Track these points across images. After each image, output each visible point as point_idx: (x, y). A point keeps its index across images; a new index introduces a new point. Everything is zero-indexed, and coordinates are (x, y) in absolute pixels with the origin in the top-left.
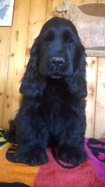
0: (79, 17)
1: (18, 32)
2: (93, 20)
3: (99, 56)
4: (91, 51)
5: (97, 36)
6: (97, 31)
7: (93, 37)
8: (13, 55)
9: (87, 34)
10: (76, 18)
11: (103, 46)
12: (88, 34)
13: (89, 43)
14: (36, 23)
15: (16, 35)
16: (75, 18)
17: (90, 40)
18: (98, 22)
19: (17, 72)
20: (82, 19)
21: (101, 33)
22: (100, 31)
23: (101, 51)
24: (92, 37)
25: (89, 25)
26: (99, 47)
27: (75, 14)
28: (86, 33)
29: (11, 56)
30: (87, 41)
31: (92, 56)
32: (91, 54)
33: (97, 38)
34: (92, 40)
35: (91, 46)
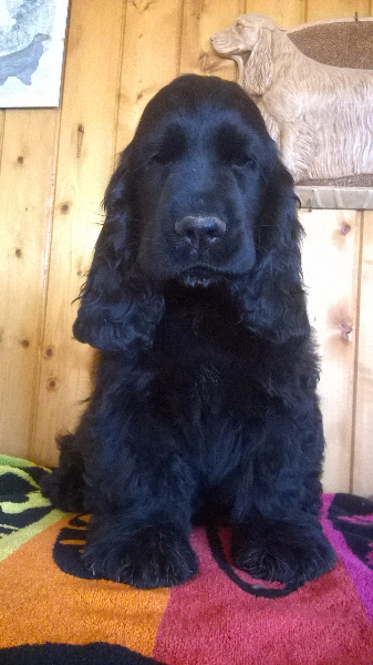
0: (294, 71)
1: (80, 129)
2: (343, 81)
3: (365, 206)
4: (338, 190)
5: (357, 139)
6: (358, 119)
7: (342, 138)
8: (65, 208)
9: (322, 129)
10: (282, 74)
12: (326, 131)
13: (329, 162)
14: (145, 96)
15: (76, 137)
16: (279, 74)
17: (332, 153)
18: (359, 89)
23: (371, 191)
24: (338, 142)
25: (330, 101)
27: (280, 62)
28: (318, 126)
29: (58, 211)
30: (322, 155)
31: (341, 205)
32: (335, 199)
33: (357, 143)
34: (339, 151)
35: (336, 173)
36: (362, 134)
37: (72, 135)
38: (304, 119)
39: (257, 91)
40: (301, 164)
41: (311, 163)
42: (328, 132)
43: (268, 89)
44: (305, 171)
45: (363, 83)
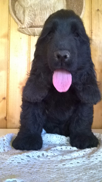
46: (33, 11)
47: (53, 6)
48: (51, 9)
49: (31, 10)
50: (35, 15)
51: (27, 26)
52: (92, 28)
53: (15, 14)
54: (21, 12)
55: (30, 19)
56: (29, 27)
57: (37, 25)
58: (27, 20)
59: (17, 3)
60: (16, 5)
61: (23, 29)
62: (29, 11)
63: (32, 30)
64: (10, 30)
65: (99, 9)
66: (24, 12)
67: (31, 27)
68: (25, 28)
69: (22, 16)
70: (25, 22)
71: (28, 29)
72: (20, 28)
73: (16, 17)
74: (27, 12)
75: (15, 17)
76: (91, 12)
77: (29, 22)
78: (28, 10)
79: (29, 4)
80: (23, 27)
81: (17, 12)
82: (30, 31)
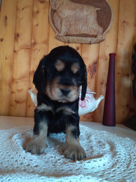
0: (65, 4)
1: (6, 18)
2: (78, 7)
3: (82, 43)
4: (76, 38)
5: (81, 24)
6: (81, 18)
7: (77, 23)
8: (2, 40)
9: (72, 21)
10: (62, 4)
11: (86, 33)
12: (73, 21)
13: (74, 30)
14: (24, 9)
16: (61, 4)
17: (74, 27)
19: (6, 56)
20: (67, 6)
21: (85, 20)
22: (83, 18)
23: (84, 38)
24: (76, 24)
25: (74, 12)
26: (83, 34)
27: (61, 1)
28: (71, 20)
30: (72, 28)
31: (76, 42)
32: (75, 40)
33: (81, 25)
34: (76, 27)
35: (75, 33)
36: (82, 22)
37: (4, 19)
38: (67, 18)
39: (55, 9)
40: (66, 30)
41: (69, 30)
42: (73, 22)
43: (58, 9)
44: (67, 32)
45: (83, 8)
46: (68, 22)
47: (85, 17)
48: (83, 21)
49: (67, 21)
50: (70, 25)
51: (64, 34)
52: (118, 38)
53: (54, 24)
54: (59, 22)
55: (66, 28)
56: (64, 35)
57: (71, 34)
58: (64, 30)
59: (55, 14)
60: (54, 16)
61: (60, 37)
62: (65, 22)
63: (67, 38)
64: (49, 37)
65: (125, 21)
66: (61, 22)
67: (66, 35)
68: (61, 36)
69: (60, 25)
70: (62, 30)
71: (64, 37)
72: (57, 36)
73: (55, 26)
74: (64, 23)
75: (53, 26)
76: (118, 24)
77: (65, 31)
78: (65, 20)
79: (66, 15)
80: (60, 35)
81: (55, 22)
82: (65, 39)
